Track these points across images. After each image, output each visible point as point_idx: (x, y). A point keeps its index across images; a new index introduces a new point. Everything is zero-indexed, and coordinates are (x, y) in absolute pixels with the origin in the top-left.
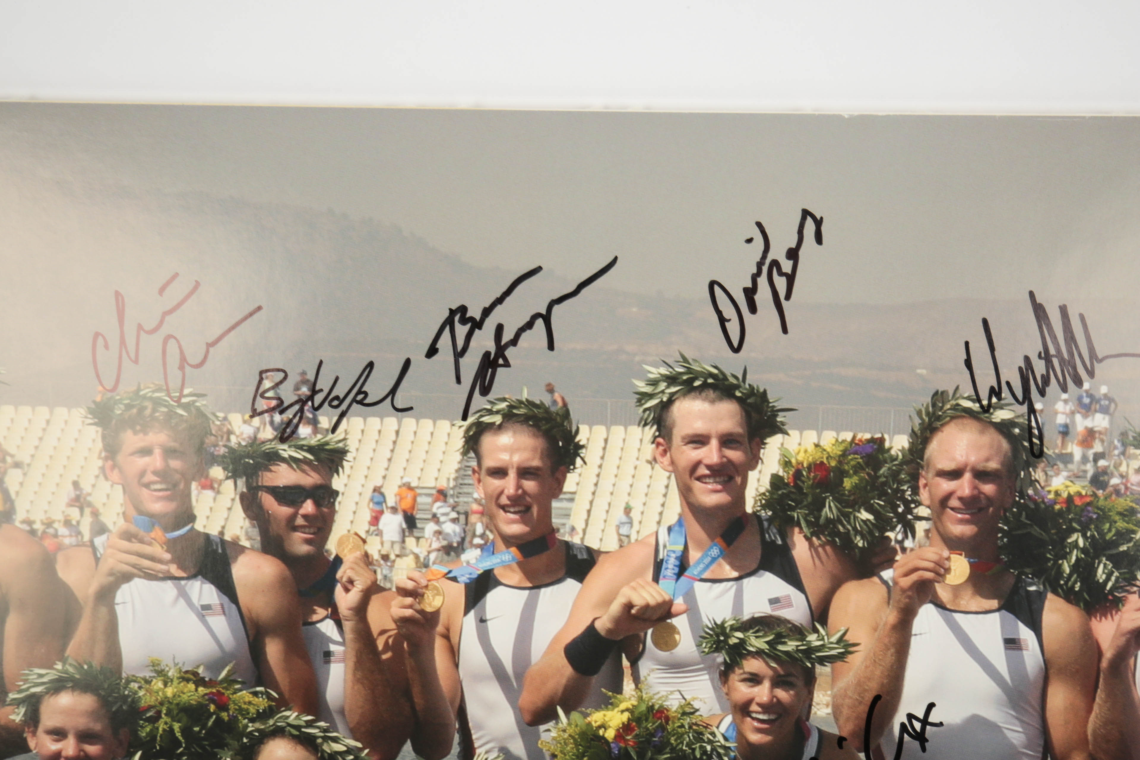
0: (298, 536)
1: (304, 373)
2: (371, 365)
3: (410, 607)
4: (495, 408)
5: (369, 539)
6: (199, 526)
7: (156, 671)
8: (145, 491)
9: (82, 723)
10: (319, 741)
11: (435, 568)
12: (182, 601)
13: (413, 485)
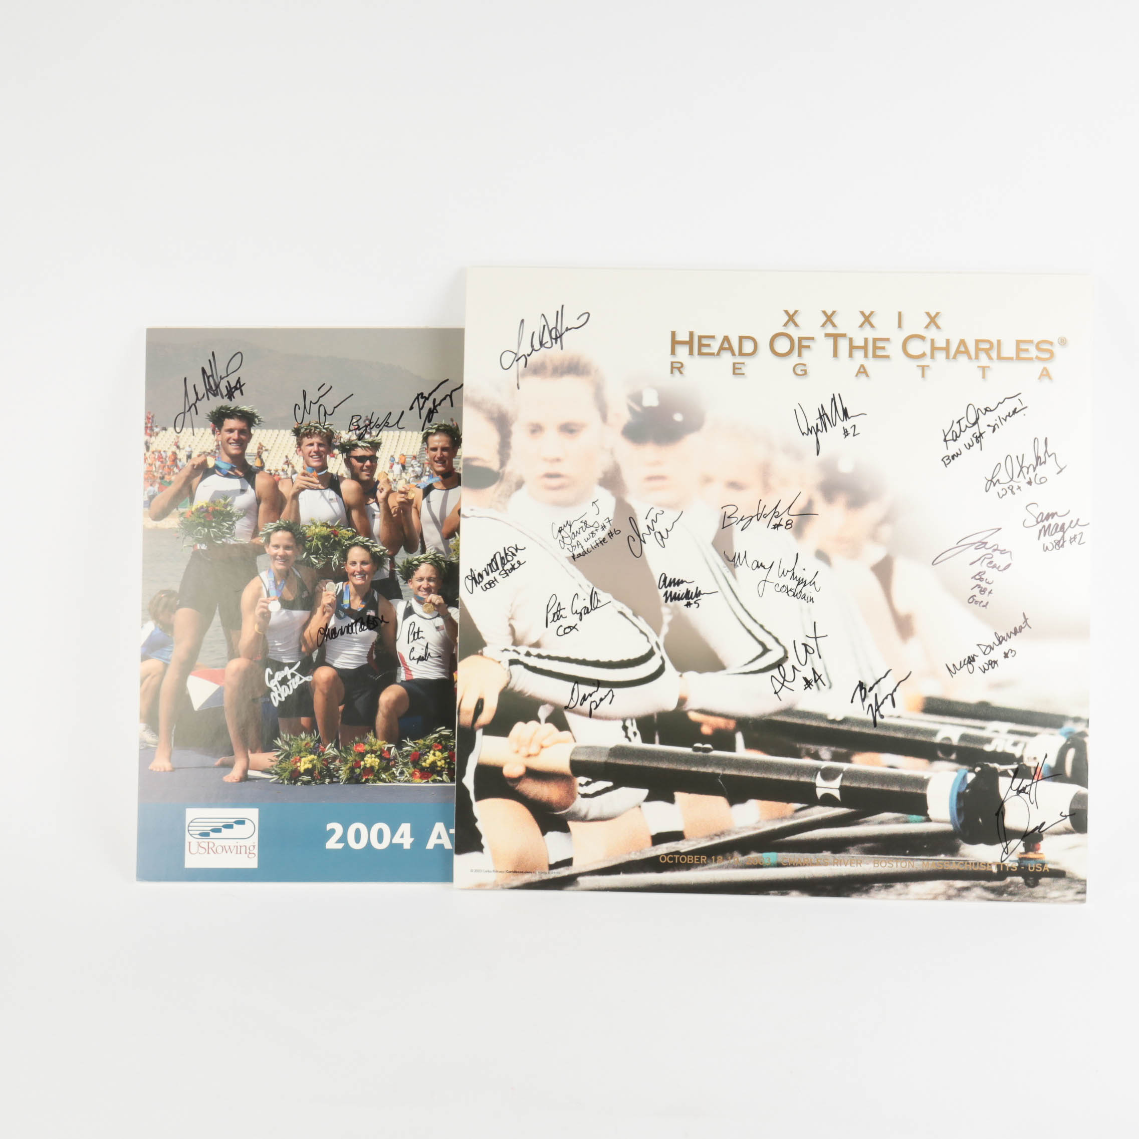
0: (364, 473)
1: (367, 417)
2: (390, 413)
3: (403, 497)
4: (433, 427)
5: (389, 474)
6: (329, 470)
7: (313, 523)
8: (311, 458)
9: (286, 542)
10: (370, 547)
11: (412, 483)
12: (322, 497)
13: (405, 454)
